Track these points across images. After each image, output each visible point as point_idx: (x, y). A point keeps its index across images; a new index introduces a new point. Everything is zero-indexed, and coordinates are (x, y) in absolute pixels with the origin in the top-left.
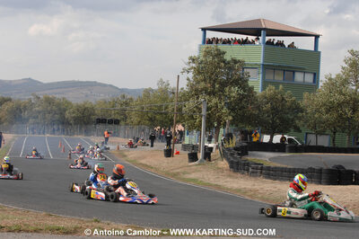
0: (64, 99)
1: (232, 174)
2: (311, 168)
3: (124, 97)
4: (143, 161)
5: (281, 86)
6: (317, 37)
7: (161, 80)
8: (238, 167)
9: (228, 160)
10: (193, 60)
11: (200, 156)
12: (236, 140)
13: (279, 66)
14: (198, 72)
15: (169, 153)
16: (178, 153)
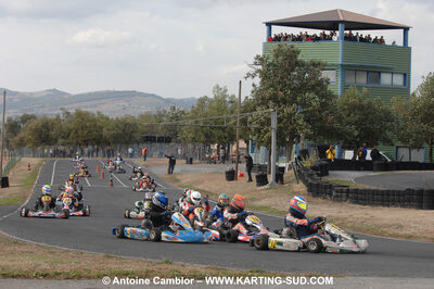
0: (99, 113)
1: (312, 199)
2: (409, 190)
3: (174, 109)
5: (365, 90)
6: (406, 29)
7: (217, 86)
8: (317, 191)
9: (305, 182)
11: (271, 178)
12: (312, 159)
13: (362, 66)
14: (264, 76)
15: (231, 176)
16: (242, 175)
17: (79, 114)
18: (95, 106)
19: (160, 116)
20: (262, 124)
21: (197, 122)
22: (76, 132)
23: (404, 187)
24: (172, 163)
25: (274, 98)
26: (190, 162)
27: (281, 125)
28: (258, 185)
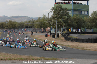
0: (15, 21)
1: (65, 41)
2: (89, 39)
3: (33, 20)
4: (39, 38)
5: (78, 15)
6: (88, 1)
7: (44, 15)
8: (67, 39)
9: (64, 37)
10: (53, 8)
11: (56, 36)
12: (66, 32)
13: (77, 10)
14: (54, 12)
15: (46, 36)
16: (49, 35)
17: (10, 21)
19: (29, 22)
20: (54, 23)
21: (38, 23)
22: (9, 26)
23: (87, 38)
24: (32, 33)
25: (56, 17)
26: (37, 32)
27: (58, 23)
28: (53, 38)
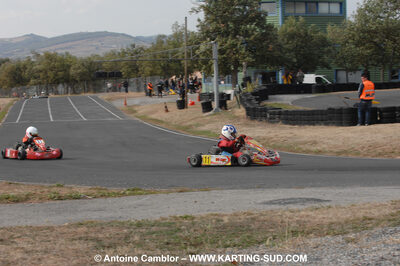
0: (67, 53)
4: (153, 116)
5: (301, 19)
11: (215, 105)
14: (208, 11)
15: (182, 105)
16: (193, 104)
18: (70, 48)
22: (46, 73)
26: (149, 94)
27: (224, 56)
28: (204, 112)
